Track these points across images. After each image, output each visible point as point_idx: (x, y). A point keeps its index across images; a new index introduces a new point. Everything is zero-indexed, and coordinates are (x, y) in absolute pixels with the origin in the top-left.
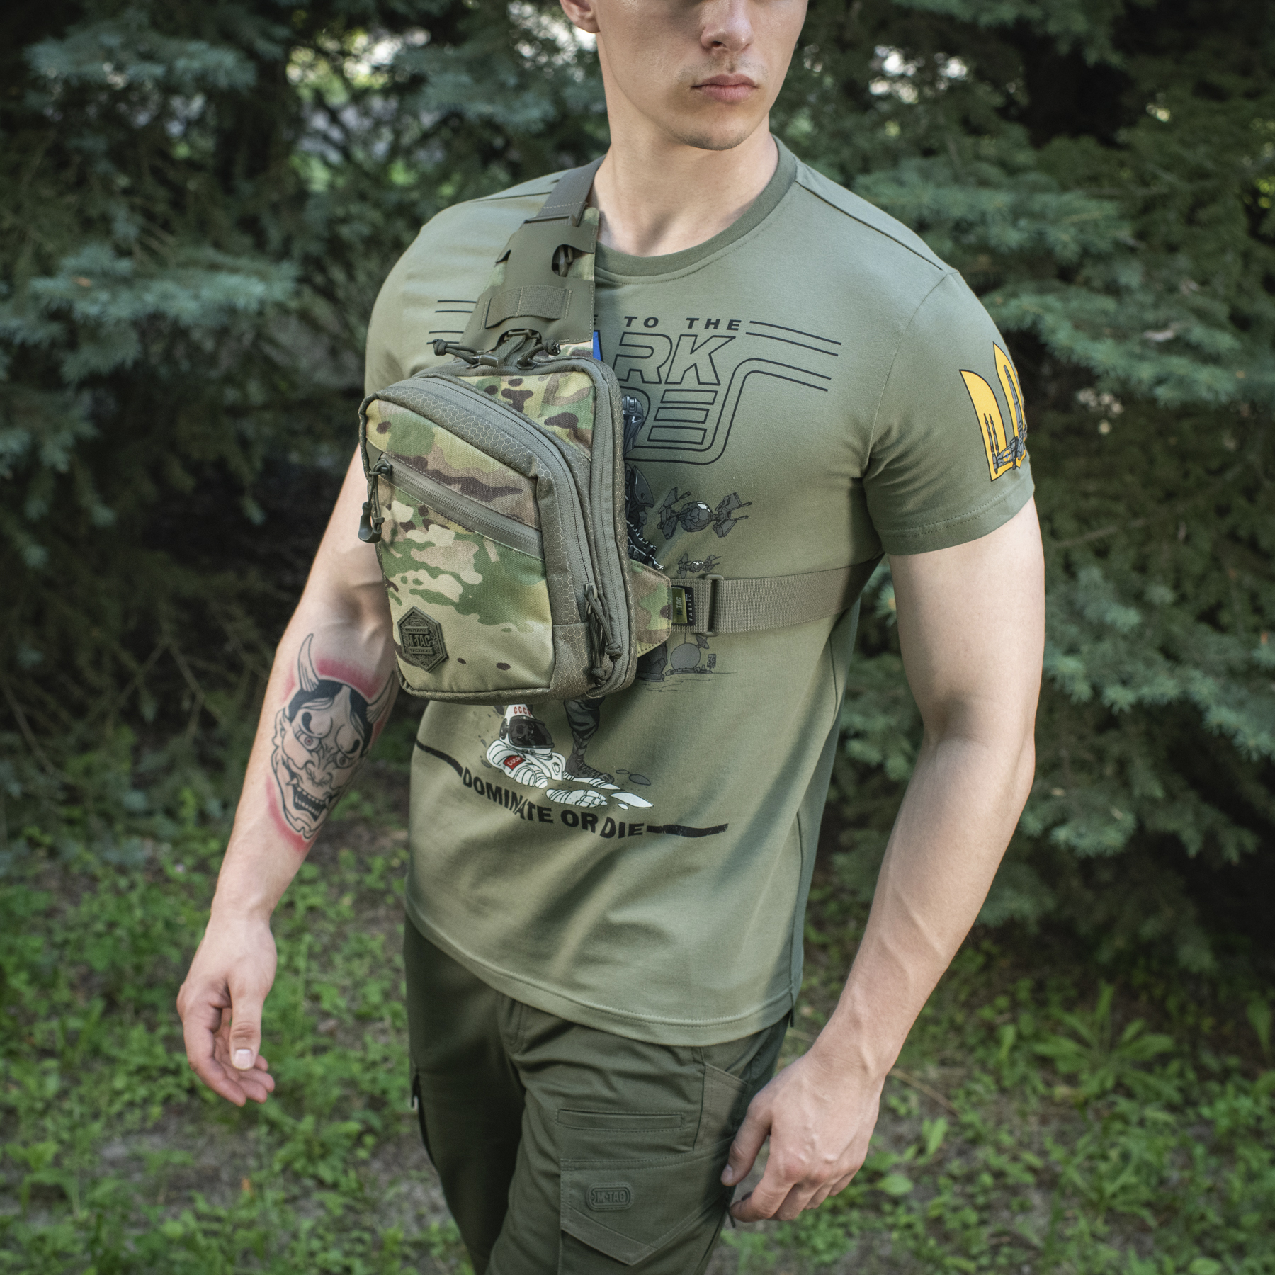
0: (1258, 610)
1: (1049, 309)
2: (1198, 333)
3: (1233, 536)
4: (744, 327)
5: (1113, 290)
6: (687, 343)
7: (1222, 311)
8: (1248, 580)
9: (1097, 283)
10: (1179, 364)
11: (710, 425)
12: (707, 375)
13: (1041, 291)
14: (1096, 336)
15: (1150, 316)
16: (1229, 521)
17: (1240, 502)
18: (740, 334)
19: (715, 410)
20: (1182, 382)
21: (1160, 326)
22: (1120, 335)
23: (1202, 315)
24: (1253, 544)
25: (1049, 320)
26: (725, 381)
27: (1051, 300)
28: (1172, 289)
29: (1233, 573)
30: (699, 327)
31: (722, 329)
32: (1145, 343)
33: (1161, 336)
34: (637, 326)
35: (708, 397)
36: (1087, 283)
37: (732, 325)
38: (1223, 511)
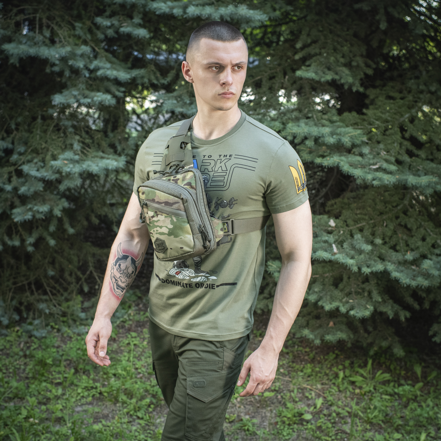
0: (408, 245)
1: (342, 161)
2: (385, 165)
3: (400, 225)
4: (233, 156)
5: (361, 155)
6: (219, 161)
7: (393, 159)
8: (405, 237)
9: (357, 153)
10: (379, 174)
11: (225, 181)
12: (224, 169)
13: (340, 156)
14: (356, 168)
15: (371, 162)
16: (399, 220)
17: (402, 215)
18: (232, 158)
19: (226, 177)
20: (380, 179)
21: (374, 164)
22: (363, 167)
23: (387, 161)
24: (406, 227)
25: (342, 163)
26: (229, 170)
27: (343, 158)
28: (378, 154)
29: (400, 235)
30: (222, 157)
31: (228, 157)
32: (370, 169)
33: (375, 167)
34: (206, 158)
35: (225, 174)
36: (354, 153)
37: (230, 156)
38: (397, 218)
